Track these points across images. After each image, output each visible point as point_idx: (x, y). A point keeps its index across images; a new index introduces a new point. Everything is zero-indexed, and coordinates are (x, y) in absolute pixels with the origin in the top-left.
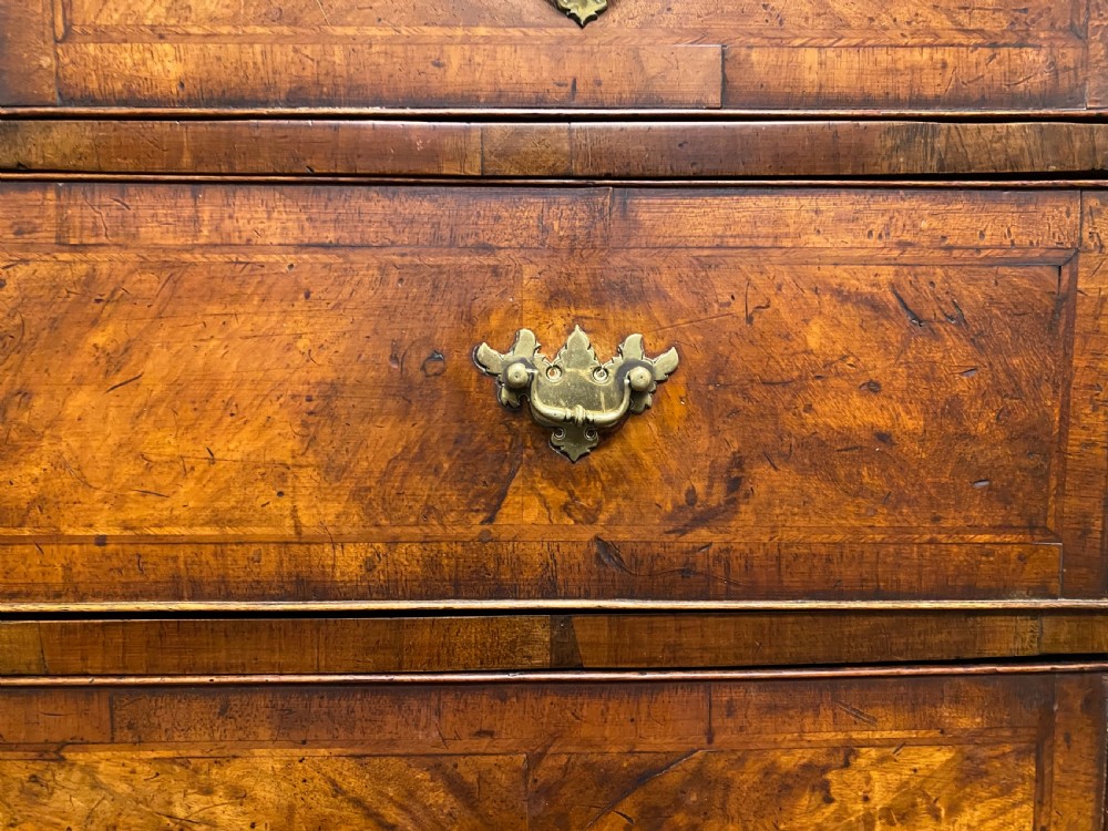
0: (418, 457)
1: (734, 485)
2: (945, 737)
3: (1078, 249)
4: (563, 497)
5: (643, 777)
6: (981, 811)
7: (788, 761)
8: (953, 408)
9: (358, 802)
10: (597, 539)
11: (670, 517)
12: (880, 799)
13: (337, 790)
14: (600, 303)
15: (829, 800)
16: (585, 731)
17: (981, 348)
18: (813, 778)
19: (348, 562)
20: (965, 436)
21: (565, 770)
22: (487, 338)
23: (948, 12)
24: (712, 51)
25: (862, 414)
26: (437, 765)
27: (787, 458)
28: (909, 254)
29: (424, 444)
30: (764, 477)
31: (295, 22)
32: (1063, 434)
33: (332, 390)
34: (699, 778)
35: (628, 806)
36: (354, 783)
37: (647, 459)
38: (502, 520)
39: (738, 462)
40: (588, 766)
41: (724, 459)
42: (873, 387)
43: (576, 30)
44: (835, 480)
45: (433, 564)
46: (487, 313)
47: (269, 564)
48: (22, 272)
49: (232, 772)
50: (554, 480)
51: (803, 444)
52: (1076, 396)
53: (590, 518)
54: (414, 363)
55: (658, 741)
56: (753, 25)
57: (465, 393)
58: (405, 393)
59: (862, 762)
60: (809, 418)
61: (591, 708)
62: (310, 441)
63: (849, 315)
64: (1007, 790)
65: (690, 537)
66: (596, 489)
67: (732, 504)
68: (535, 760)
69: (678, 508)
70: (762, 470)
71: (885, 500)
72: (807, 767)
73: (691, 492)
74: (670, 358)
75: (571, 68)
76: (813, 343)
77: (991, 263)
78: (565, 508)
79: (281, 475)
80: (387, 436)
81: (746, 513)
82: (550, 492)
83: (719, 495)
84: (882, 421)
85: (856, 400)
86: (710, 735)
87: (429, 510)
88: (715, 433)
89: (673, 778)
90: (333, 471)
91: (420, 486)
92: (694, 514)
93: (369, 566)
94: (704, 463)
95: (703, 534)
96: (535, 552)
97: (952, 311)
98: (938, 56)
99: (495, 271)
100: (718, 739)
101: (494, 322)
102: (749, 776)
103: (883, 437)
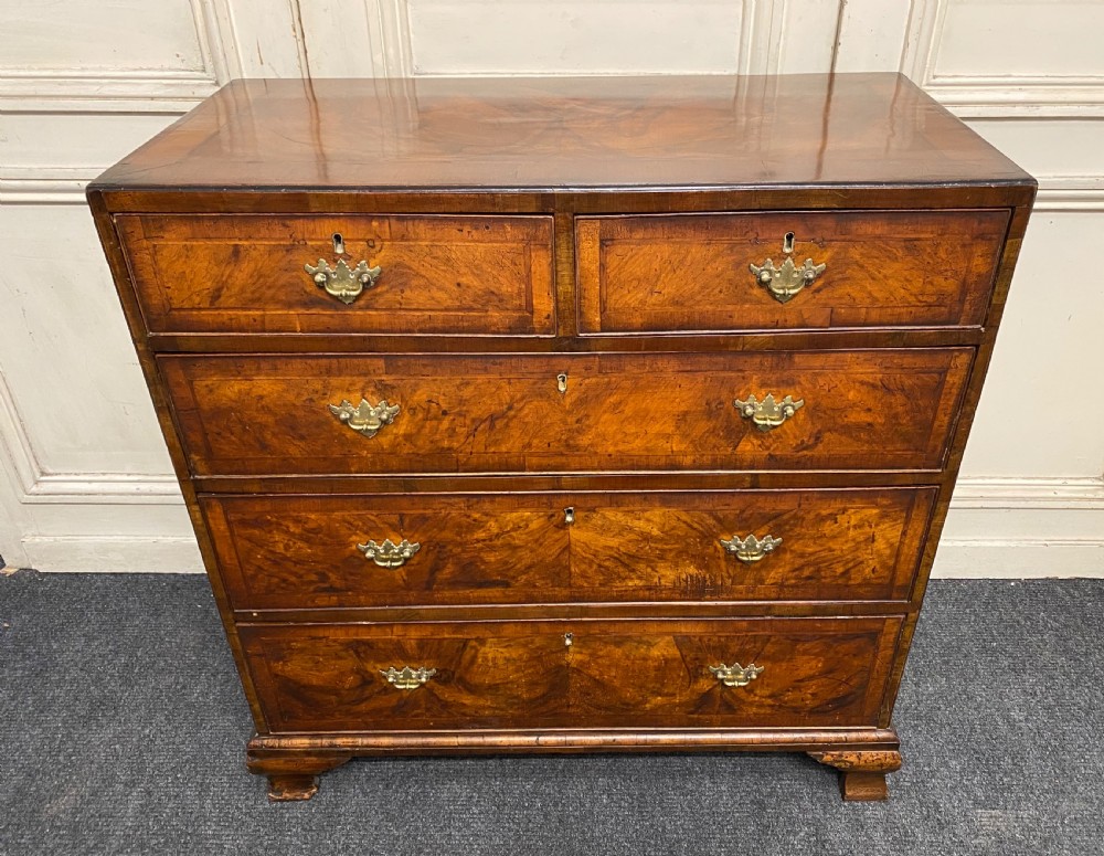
0: (713, 431)
1: (817, 438)
2: (877, 506)
3: (949, 368)
4: (760, 442)
5: (776, 517)
6: (886, 525)
7: (824, 513)
8: (896, 416)
9: (685, 522)
10: (770, 454)
11: (794, 448)
12: (853, 522)
13: (679, 519)
14: (778, 386)
15: (836, 522)
16: (759, 504)
17: (909, 398)
18: (833, 517)
19: (688, 460)
20: (899, 424)
21: (751, 514)
22: (738, 397)
23: (915, 295)
24: (829, 310)
25: (865, 418)
26: (710, 513)
27: (836, 431)
28: (888, 371)
29: (715, 428)
30: (827, 436)
31: (682, 304)
32: (933, 422)
33: (685, 414)
34: (795, 517)
35: (771, 524)
36: (684, 517)
37: (788, 431)
38: (739, 449)
39: (819, 432)
40: (760, 514)
41: (815, 431)
42: (869, 410)
43: (781, 305)
44: (852, 437)
45: (715, 460)
46: (739, 391)
47: (663, 461)
48: (587, 381)
49: (647, 514)
50: (757, 437)
51: (842, 427)
52: (939, 412)
53: (768, 448)
54: (713, 405)
55: (782, 507)
56: (844, 301)
57: (729, 414)
58: (710, 414)
59: (849, 513)
60: (846, 420)
61: (761, 498)
62: (678, 428)
63: (864, 389)
64: (895, 520)
65: (800, 453)
66: (771, 440)
67: (816, 444)
68: (742, 511)
69: (797, 445)
70: (828, 434)
71: (867, 442)
72: (831, 514)
73: (803, 442)
74: (799, 404)
75: (777, 317)
76: (850, 398)
77: (917, 373)
78: (760, 446)
79: (668, 437)
80: (703, 426)
81: (820, 446)
82: (755, 441)
83: (812, 441)
84: (870, 420)
85: (862, 414)
86: (799, 506)
87: (715, 446)
88: (813, 424)
89: (786, 517)
90: (685, 436)
91: (713, 440)
92: (802, 447)
93: (694, 461)
94: (808, 433)
95: (805, 452)
96: (748, 457)
97: (900, 387)
98: (910, 309)
99: (743, 378)
100: (803, 506)
101: (741, 393)
102: (812, 516)
103: (869, 424)
